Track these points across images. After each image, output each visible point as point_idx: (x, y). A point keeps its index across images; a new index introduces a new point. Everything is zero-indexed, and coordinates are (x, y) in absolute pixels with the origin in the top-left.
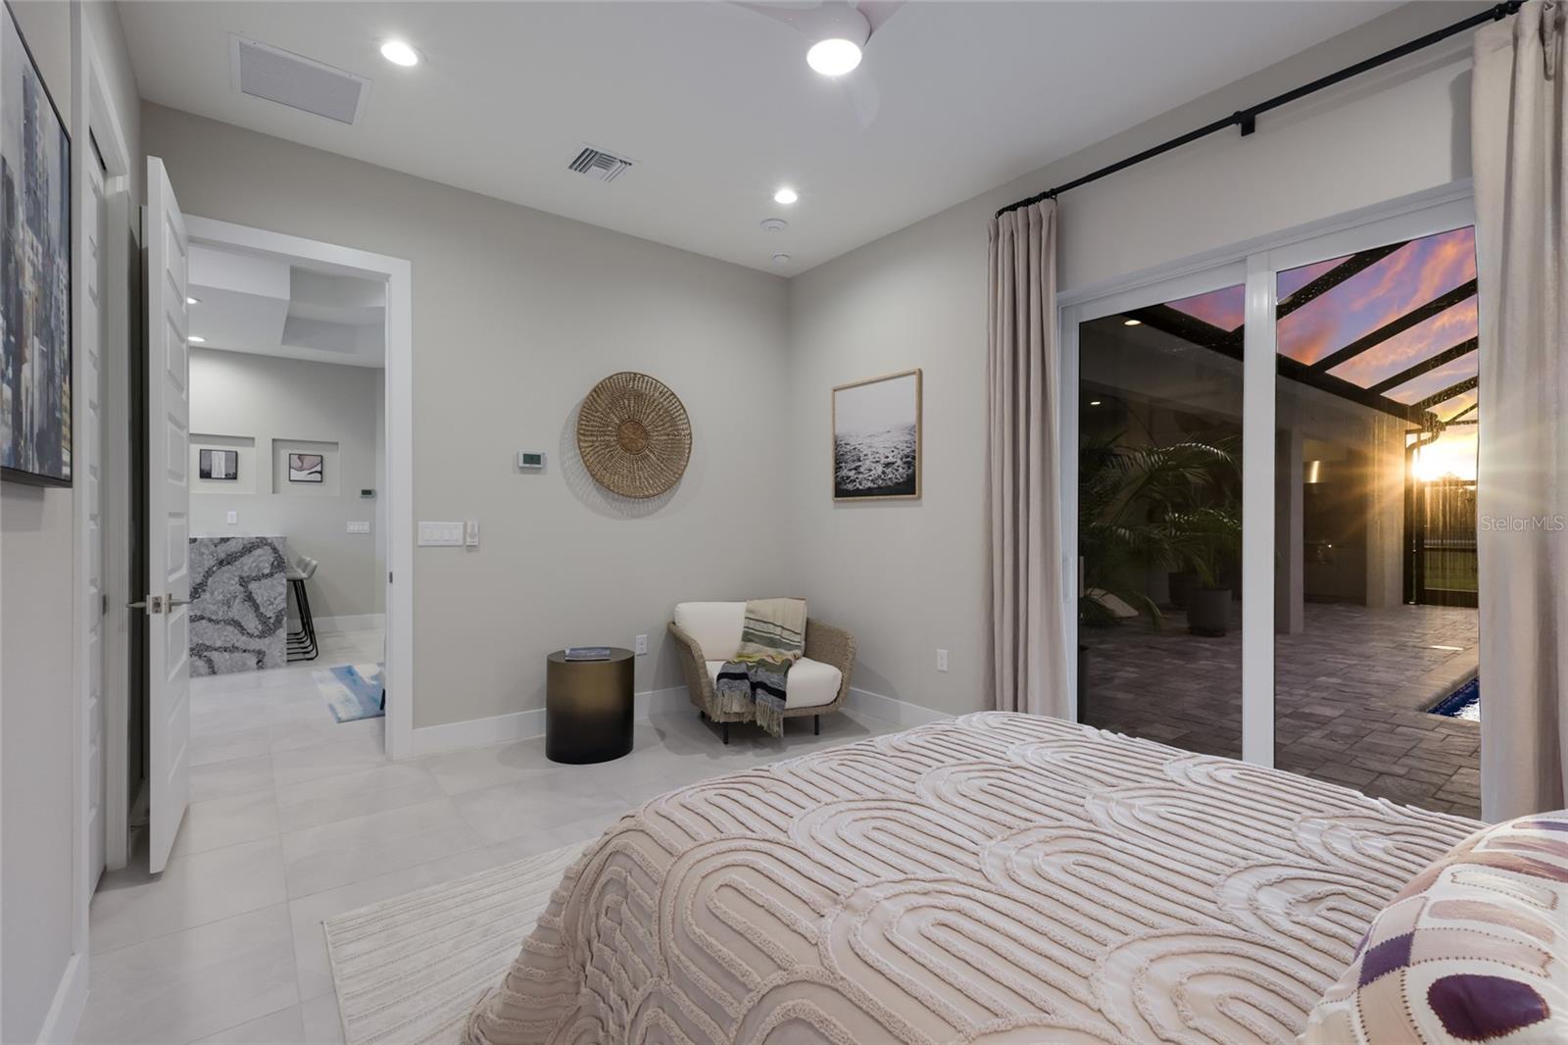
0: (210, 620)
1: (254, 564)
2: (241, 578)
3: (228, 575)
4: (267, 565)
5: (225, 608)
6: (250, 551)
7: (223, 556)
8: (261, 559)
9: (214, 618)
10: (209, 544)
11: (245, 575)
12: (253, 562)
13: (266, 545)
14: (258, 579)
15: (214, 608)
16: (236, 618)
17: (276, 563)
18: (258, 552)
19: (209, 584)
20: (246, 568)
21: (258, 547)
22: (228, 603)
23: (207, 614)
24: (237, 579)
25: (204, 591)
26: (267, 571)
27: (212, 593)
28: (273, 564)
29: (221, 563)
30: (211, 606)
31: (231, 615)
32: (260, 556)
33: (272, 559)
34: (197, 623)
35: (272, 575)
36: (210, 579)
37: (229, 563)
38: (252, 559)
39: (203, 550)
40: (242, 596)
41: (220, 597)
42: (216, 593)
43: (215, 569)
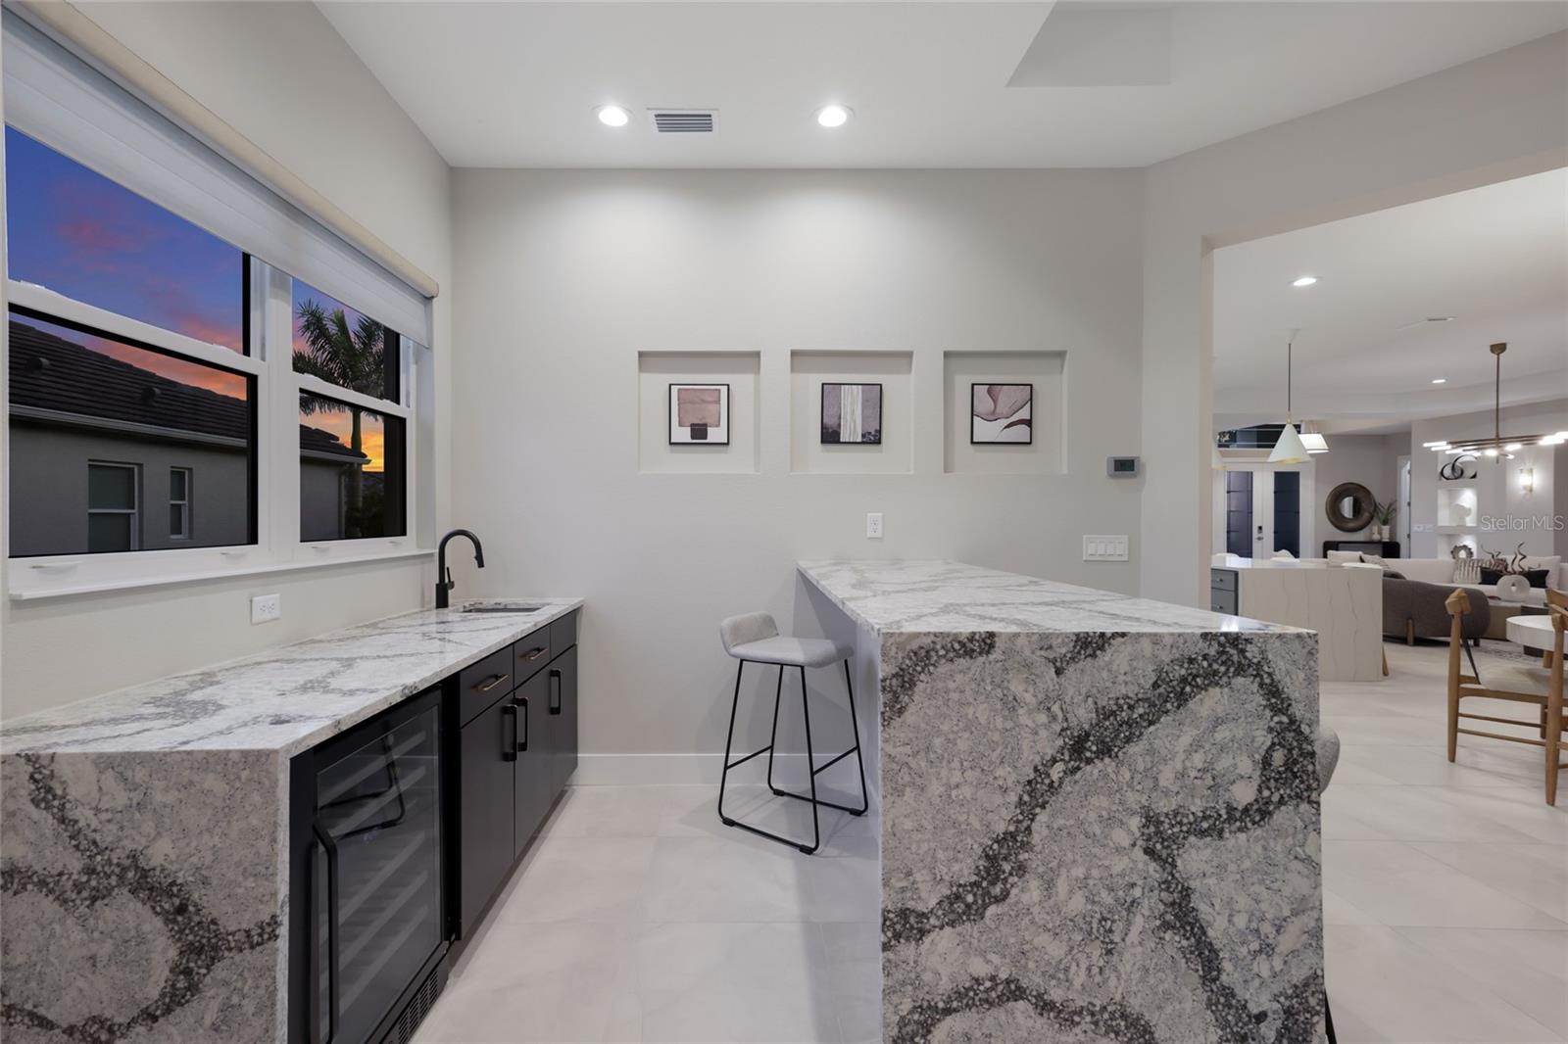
0: (1044, 1006)
1: (1198, 759)
2: (1150, 819)
3: (1101, 802)
4: (1246, 766)
5: (1096, 951)
6: (1182, 699)
7: (1083, 716)
8: (1223, 734)
9: (1056, 995)
10: (1037, 658)
11: (1164, 806)
12: (1196, 746)
13: (1240, 670)
14: (1211, 827)
15: (1056, 950)
16: (1135, 1005)
17: (1278, 757)
18: (1210, 702)
19: (1036, 839)
20: (1166, 778)
21: (1212, 678)
22: (1103, 933)
23: (1032, 980)
24: (1135, 823)
25: (1021, 869)
26: (1244, 794)
27: (1049, 886)
28: (1266, 762)
29: (1079, 748)
30: (1043, 940)
31: (1115, 988)
32: (1218, 722)
33: (1263, 739)
34: (999, 1013)
35: (1265, 814)
36: (1042, 817)
37: (1105, 751)
38: (1185, 740)
39: (1016, 687)
40: (1151, 904)
41: (1078, 904)
42: (1062, 886)
43: (1056, 772)
